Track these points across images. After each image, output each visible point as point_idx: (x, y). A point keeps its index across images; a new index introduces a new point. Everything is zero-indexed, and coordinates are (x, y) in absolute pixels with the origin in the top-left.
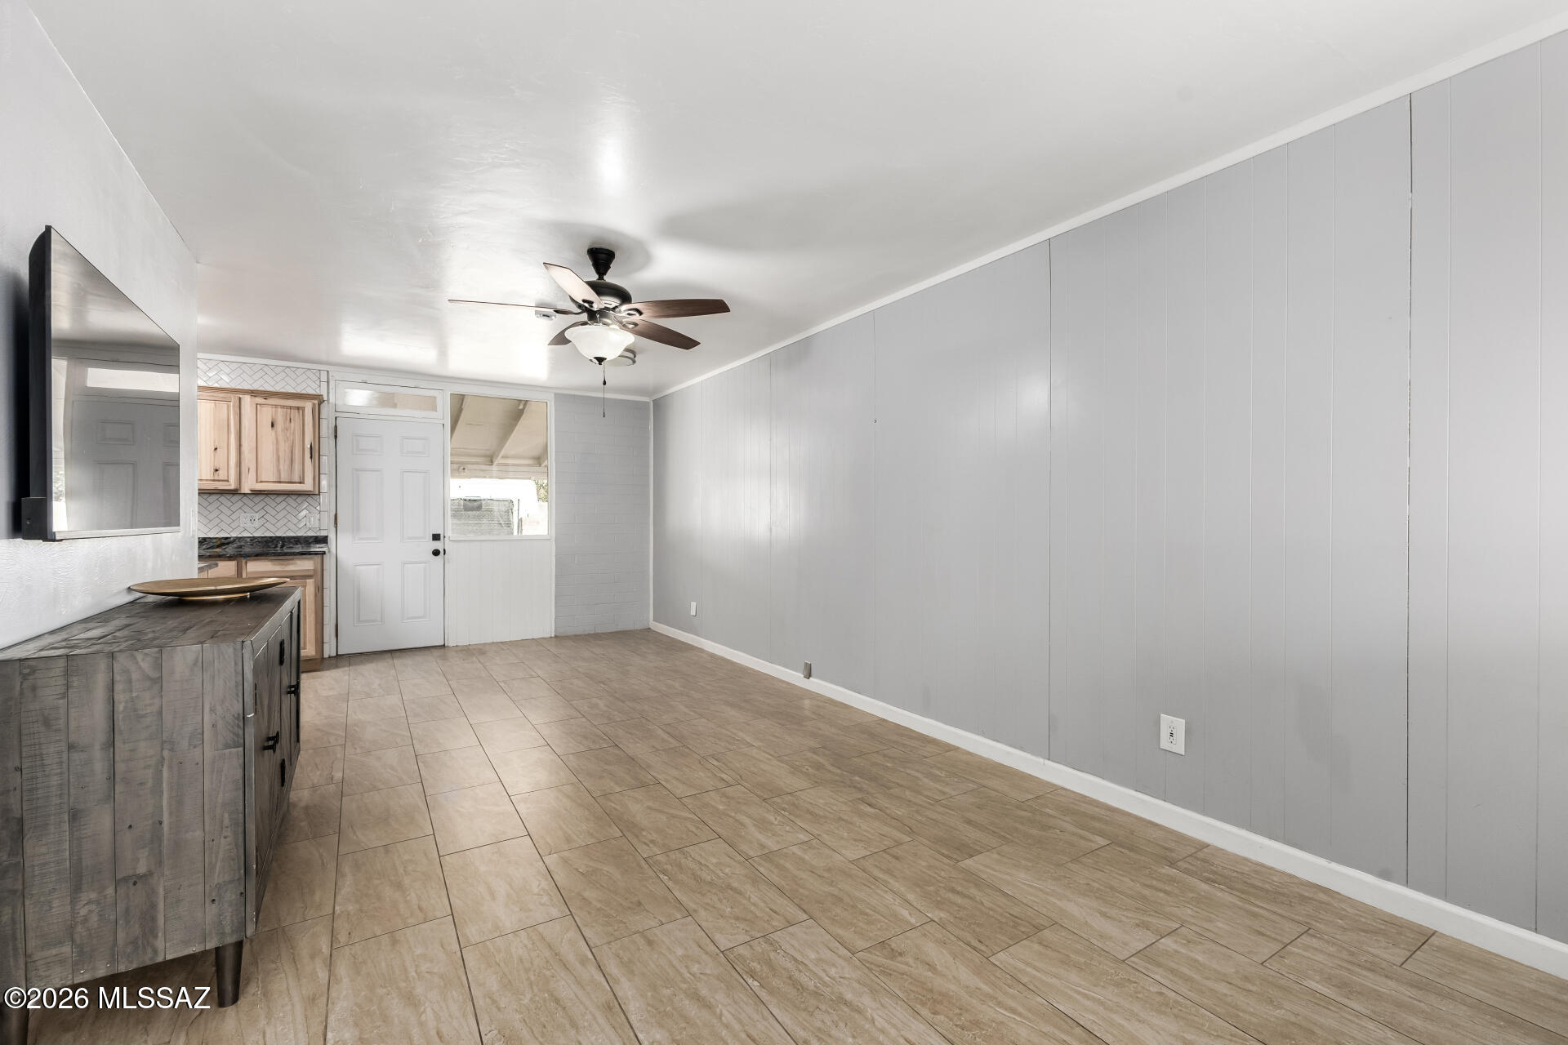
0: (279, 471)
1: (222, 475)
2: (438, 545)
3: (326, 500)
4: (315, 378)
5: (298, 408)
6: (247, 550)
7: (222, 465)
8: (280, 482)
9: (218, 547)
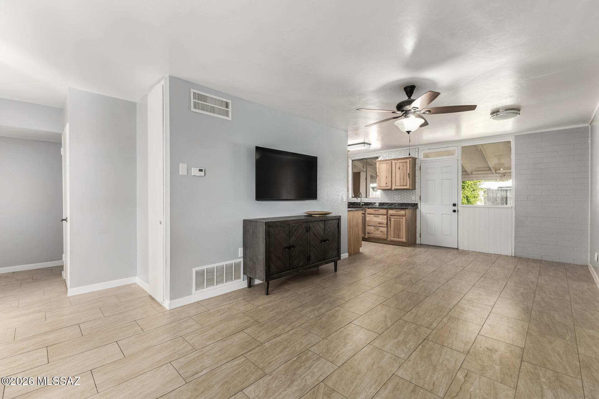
0: (401, 183)
1: (388, 185)
2: (455, 208)
3: (417, 190)
4: (414, 151)
5: (406, 162)
6: (397, 207)
7: (387, 182)
8: (401, 186)
9: (390, 205)
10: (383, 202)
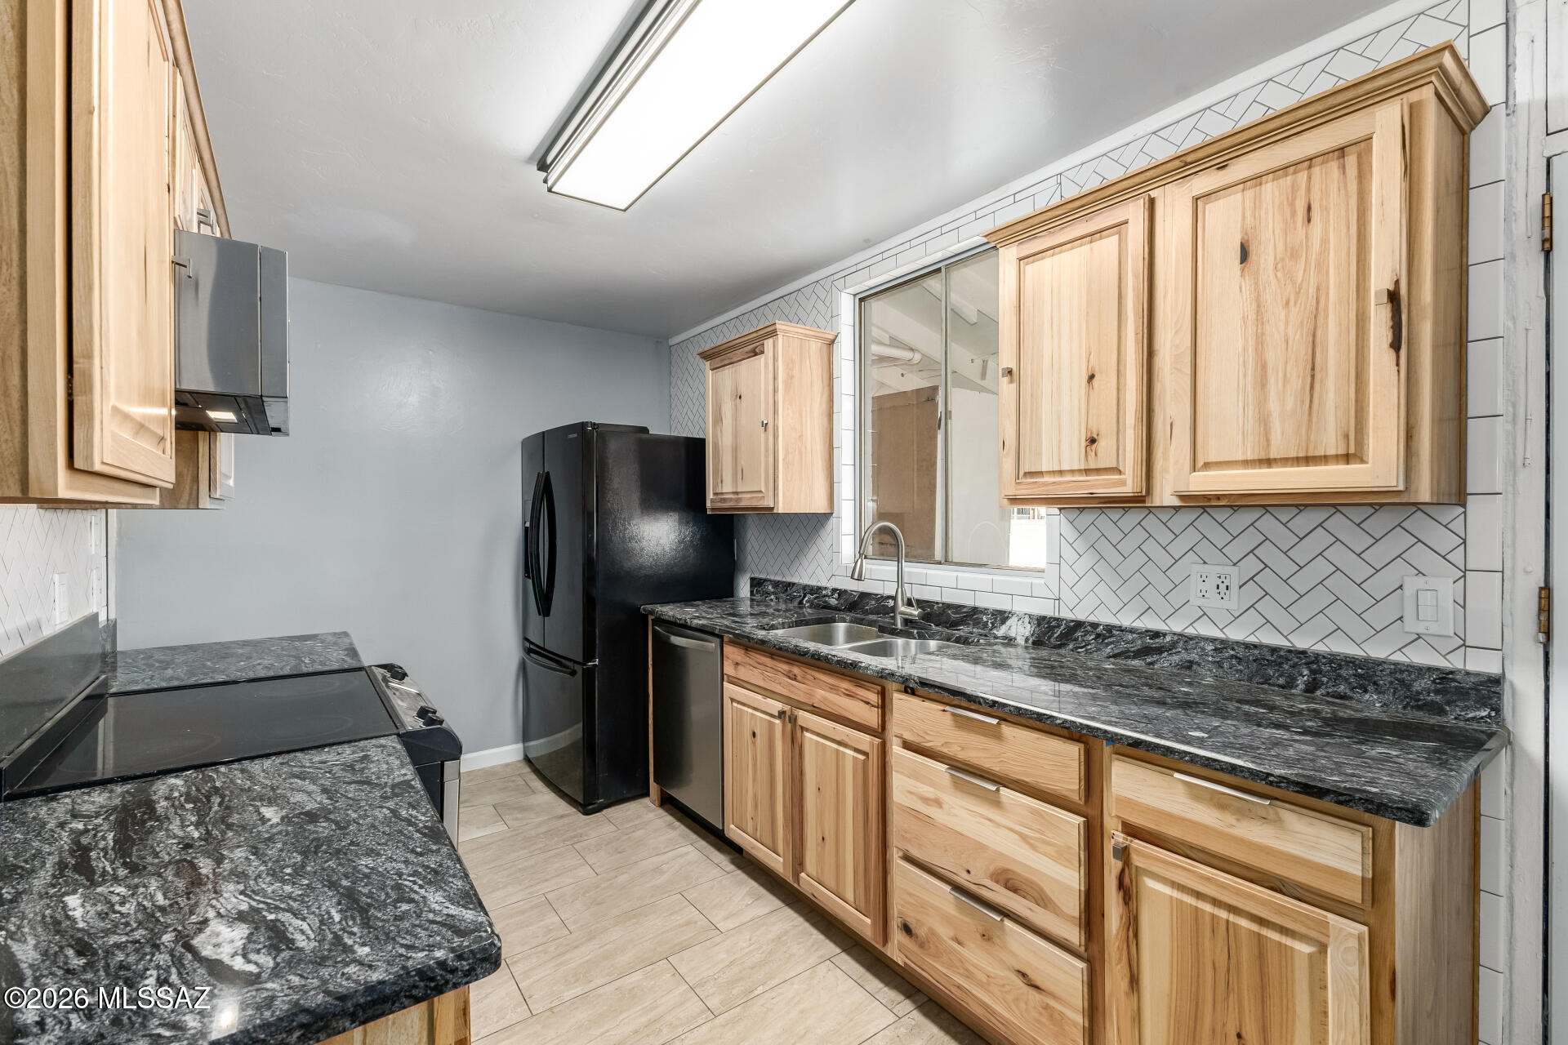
1: (1105, 454)
5: (1338, 146)
7: (1105, 426)
10: (1066, 614)
